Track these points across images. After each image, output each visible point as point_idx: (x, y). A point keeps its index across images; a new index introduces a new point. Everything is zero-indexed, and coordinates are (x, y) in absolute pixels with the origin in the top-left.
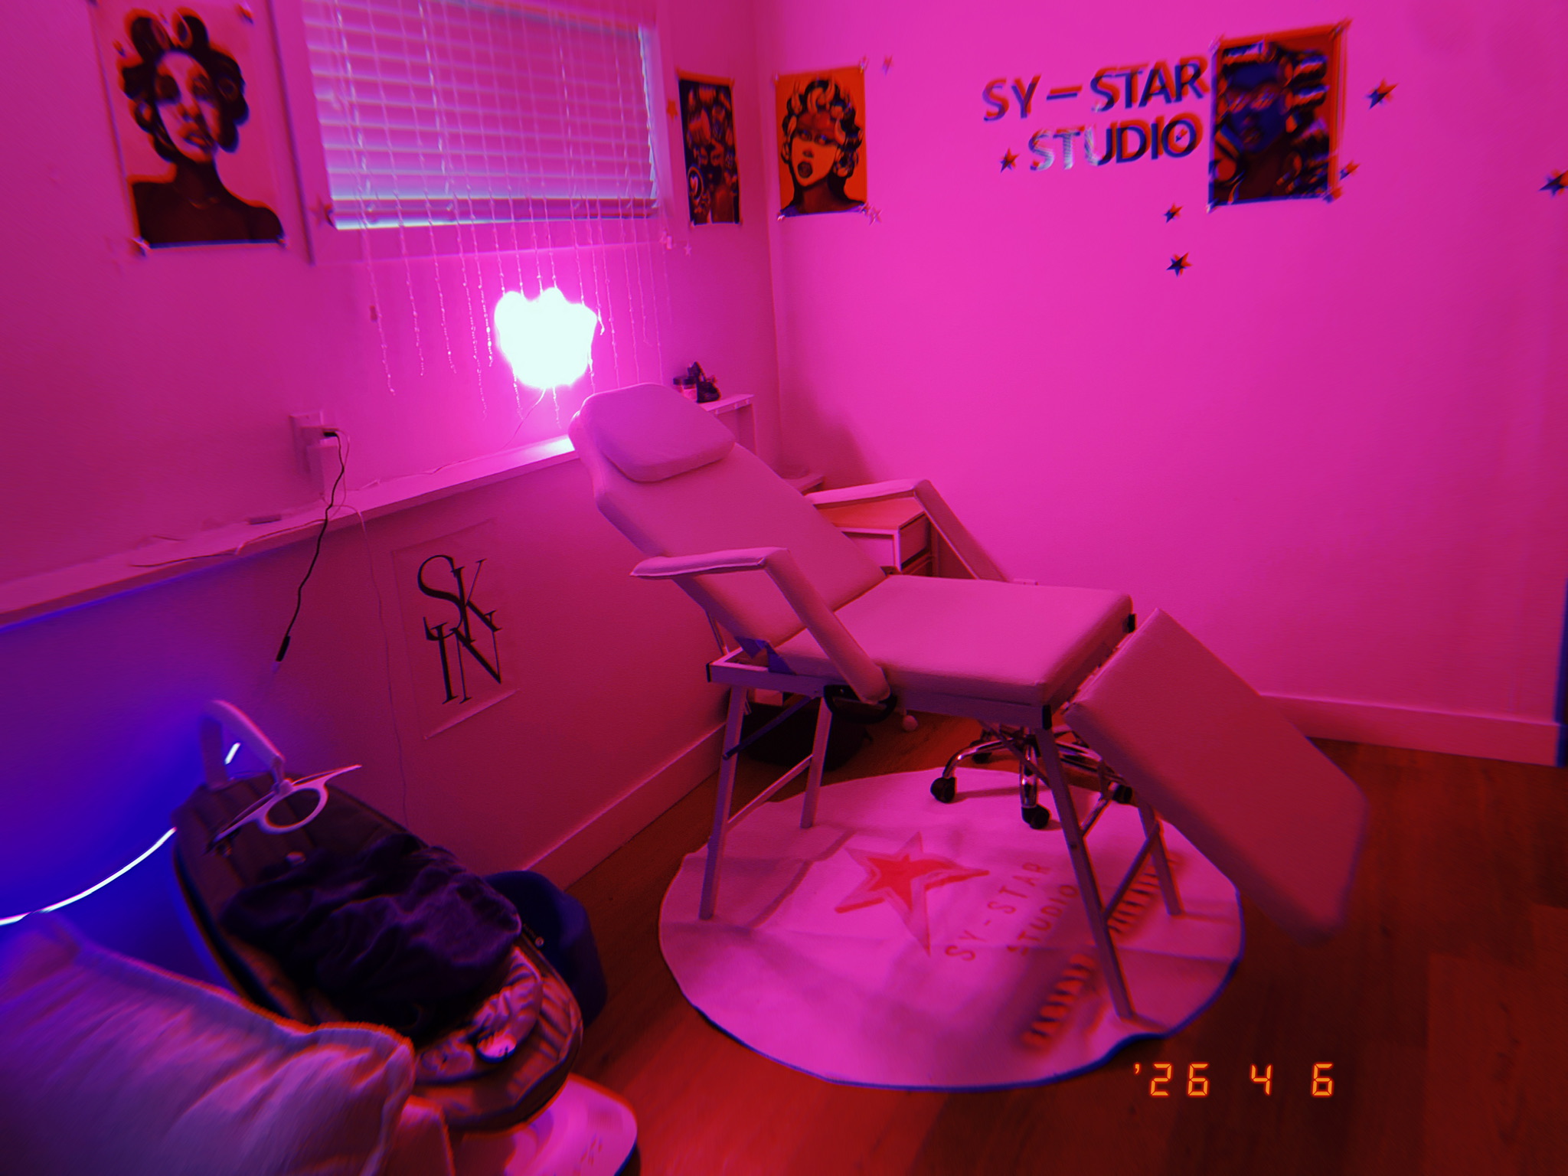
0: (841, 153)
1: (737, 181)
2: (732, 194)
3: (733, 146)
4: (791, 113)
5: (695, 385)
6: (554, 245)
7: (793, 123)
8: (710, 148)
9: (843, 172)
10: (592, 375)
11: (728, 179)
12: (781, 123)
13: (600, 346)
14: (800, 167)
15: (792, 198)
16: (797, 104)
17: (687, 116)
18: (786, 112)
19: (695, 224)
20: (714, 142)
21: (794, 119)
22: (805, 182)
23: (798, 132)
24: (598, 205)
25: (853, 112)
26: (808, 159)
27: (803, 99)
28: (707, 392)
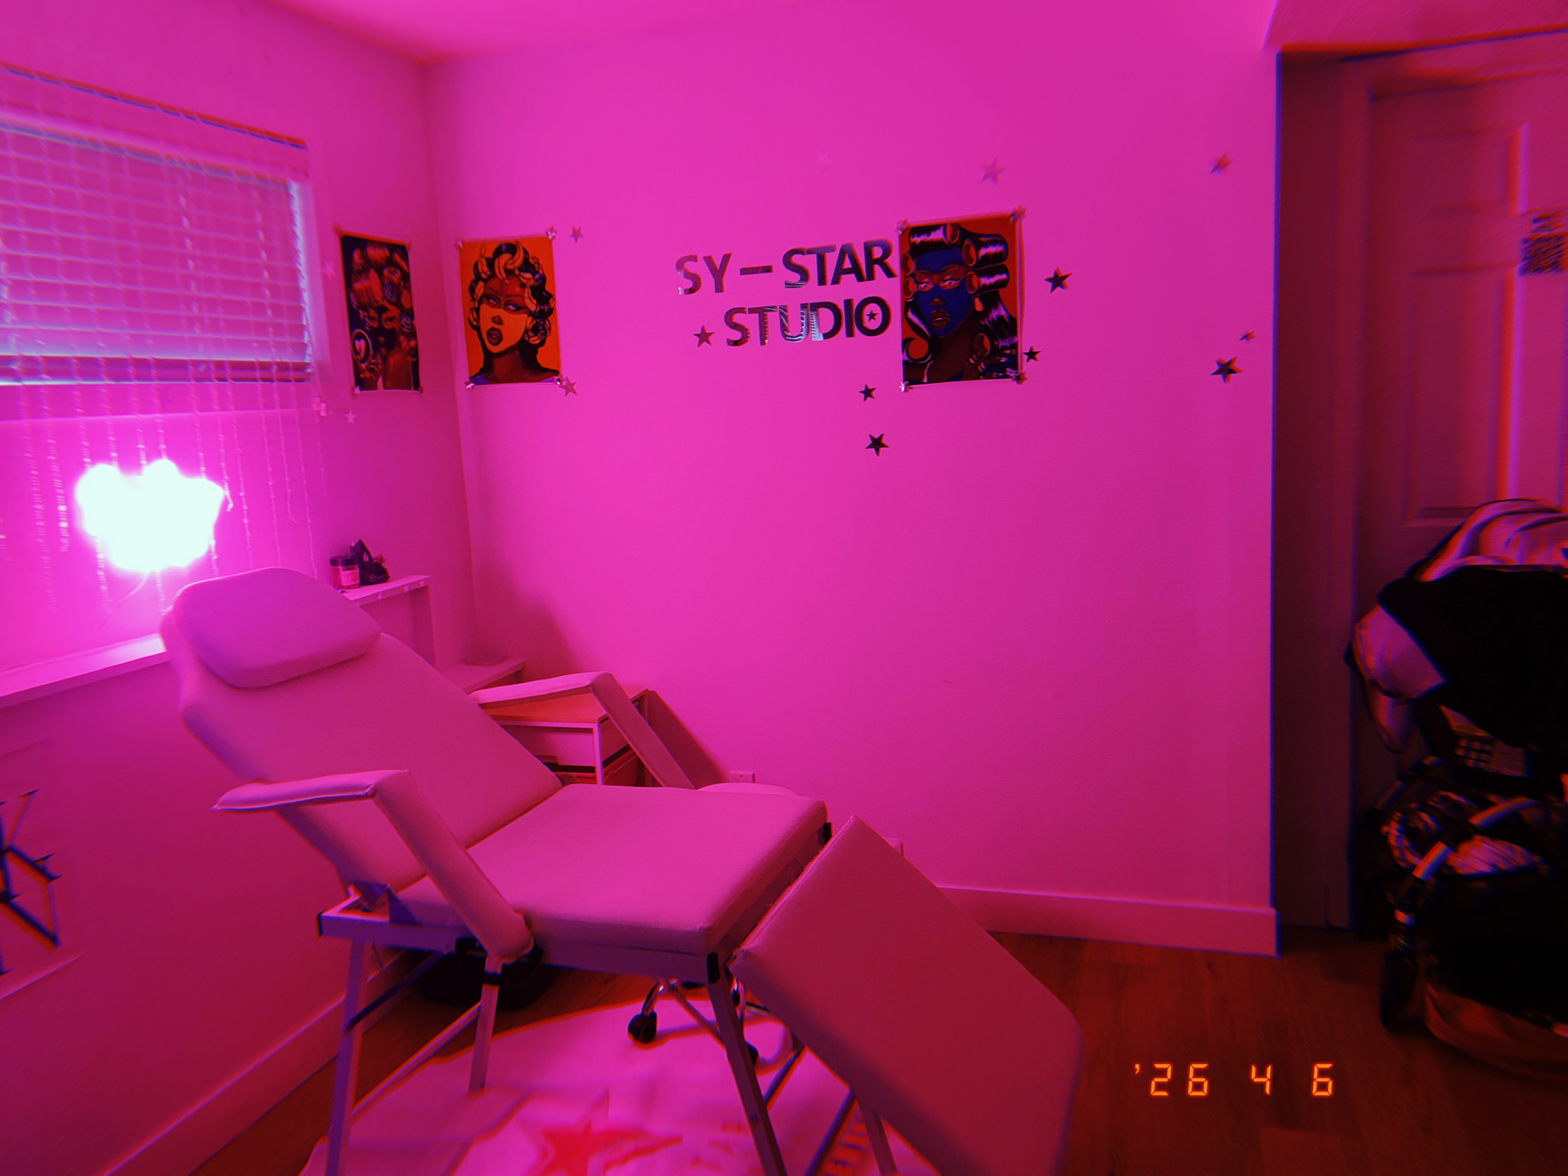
0: (532, 322)
1: (416, 345)
2: (411, 360)
3: (411, 309)
4: (478, 278)
5: (357, 566)
6: (164, 410)
7: (480, 289)
8: (381, 310)
9: (535, 340)
10: (215, 557)
11: (404, 344)
12: (467, 287)
13: (227, 525)
14: (489, 334)
15: (482, 366)
16: (483, 268)
17: (350, 274)
18: (473, 277)
19: (361, 389)
20: (386, 304)
21: (481, 284)
22: (495, 349)
23: (487, 297)
24: (227, 366)
25: (543, 279)
26: (496, 326)
27: (490, 263)
28: (372, 572)
